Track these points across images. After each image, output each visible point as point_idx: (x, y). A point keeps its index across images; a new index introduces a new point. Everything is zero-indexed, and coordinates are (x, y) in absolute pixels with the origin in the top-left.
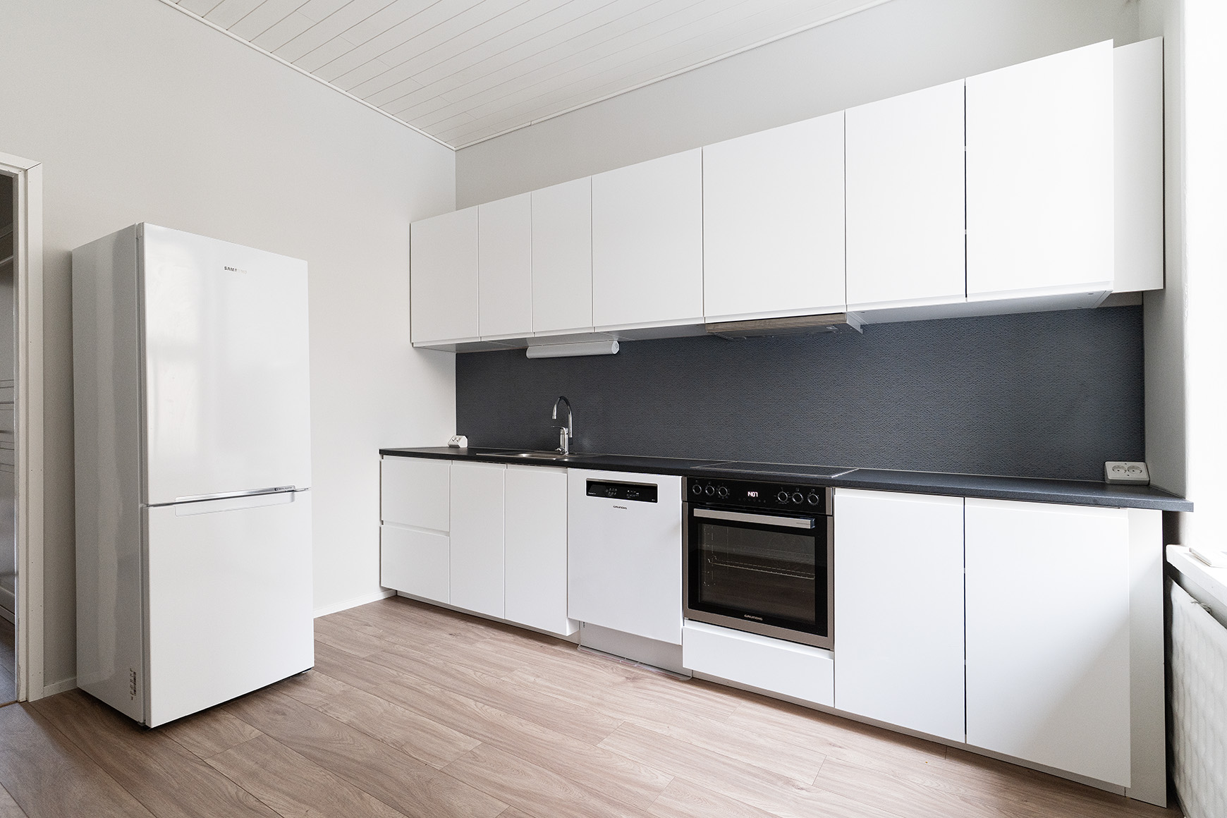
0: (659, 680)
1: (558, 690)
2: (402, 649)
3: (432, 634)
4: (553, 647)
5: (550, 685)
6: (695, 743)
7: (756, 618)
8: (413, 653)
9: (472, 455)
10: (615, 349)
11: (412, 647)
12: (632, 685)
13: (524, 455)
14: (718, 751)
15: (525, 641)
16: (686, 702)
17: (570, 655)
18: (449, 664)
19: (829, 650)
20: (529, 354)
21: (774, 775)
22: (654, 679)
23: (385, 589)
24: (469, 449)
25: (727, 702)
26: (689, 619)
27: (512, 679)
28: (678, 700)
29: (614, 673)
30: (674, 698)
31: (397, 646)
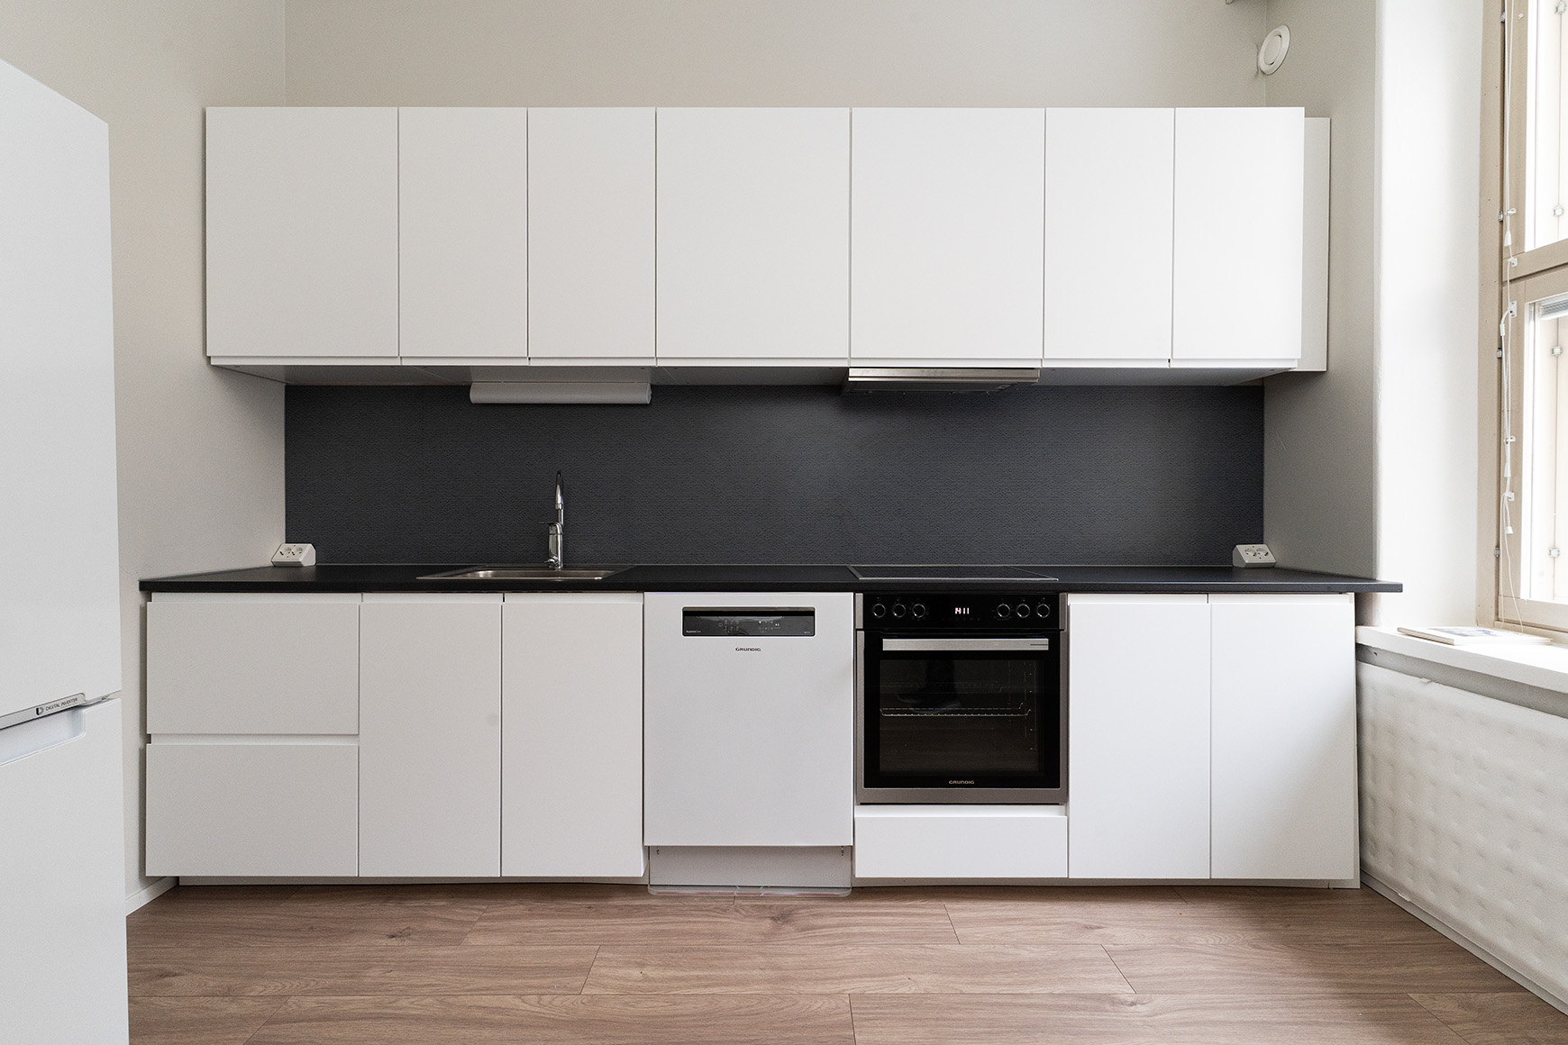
0: (816, 906)
1: (698, 978)
2: (310, 1002)
3: (351, 948)
4: (610, 903)
5: (681, 974)
6: (966, 989)
7: (965, 782)
8: (347, 1003)
9: (327, 580)
10: (644, 397)
11: (332, 990)
12: (788, 928)
13: (481, 574)
14: (1005, 990)
15: (552, 906)
16: (887, 930)
17: (650, 907)
18: (451, 1000)
19: (1058, 804)
20: (475, 396)
21: (1092, 997)
22: (813, 907)
23: (147, 881)
24: (319, 568)
25: (929, 911)
26: (862, 804)
27: (605, 987)
28: (874, 930)
29: (745, 917)
30: (865, 929)
31: (293, 999)
